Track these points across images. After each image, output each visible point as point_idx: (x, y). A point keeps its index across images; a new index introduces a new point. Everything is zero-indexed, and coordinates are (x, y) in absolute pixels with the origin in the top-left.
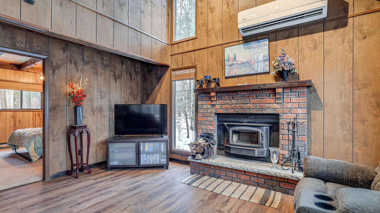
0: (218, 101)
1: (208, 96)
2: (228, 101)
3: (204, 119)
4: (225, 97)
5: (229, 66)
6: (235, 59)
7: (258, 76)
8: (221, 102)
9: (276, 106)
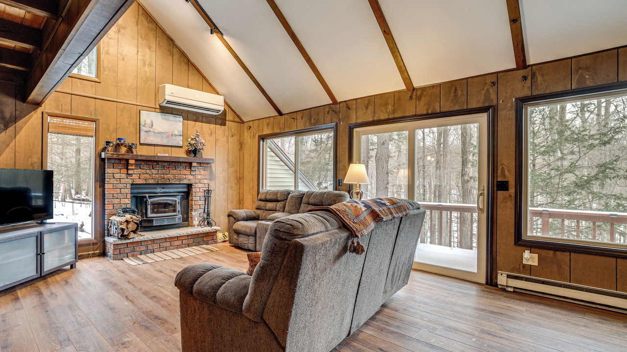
0: (135, 170)
1: (122, 162)
2: (148, 171)
3: (116, 191)
4: (144, 166)
5: (145, 132)
6: (152, 126)
7: (173, 148)
8: (139, 171)
9: (191, 177)
